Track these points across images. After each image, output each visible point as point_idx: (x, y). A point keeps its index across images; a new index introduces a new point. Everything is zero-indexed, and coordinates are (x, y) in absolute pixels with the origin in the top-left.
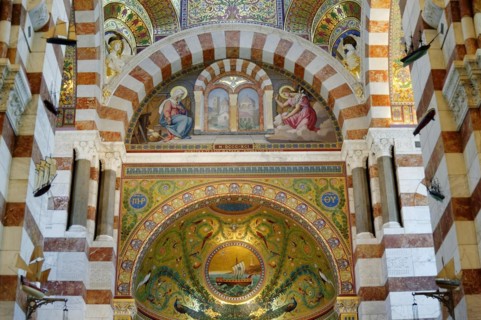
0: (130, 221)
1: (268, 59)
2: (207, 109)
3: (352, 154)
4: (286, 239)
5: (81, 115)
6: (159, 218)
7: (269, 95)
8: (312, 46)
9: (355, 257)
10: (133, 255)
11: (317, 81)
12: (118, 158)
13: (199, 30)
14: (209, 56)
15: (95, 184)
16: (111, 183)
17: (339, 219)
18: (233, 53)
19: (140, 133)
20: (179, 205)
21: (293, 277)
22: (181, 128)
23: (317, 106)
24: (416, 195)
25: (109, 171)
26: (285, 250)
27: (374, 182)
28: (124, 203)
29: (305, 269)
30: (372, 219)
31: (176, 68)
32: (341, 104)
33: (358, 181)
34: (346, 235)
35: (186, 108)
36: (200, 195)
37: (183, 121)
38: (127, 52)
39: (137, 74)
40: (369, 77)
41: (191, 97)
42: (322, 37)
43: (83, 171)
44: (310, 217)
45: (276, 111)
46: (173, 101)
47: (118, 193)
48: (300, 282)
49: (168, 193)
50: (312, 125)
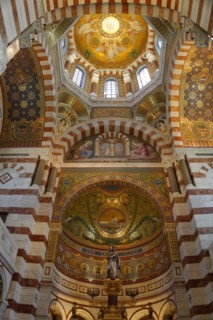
0: (62, 189)
1: (127, 131)
2: (100, 150)
3: (166, 162)
4: (137, 204)
5: (44, 143)
6: (76, 189)
7: (128, 143)
8: (145, 125)
10: (63, 204)
11: (149, 137)
12: (59, 164)
13: (98, 120)
14: (102, 128)
15: (47, 172)
16: (55, 173)
17: (163, 189)
18: (112, 128)
19: (69, 157)
20: (86, 183)
21: (140, 223)
22: (89, 155)
23: (149, 148)
24: (200, 173)
25: (55, 168)
26: (136, 210)
27: (178, 172)
28: (60, 182)
29: (147, 218)
30: (179, 188)
31: (88, 134)
32: (160, 144)
33: (171, 173)
34: (167, 196)
35: (92, 148)
36: (96, 180)
37: (90, 153)
38: (67, 126)
39: (71, 133)
40: (171, 130)
41: (94, 144)
42: (150, 120)
43: (41, 165)
44: (149, 189)
45: (131, 149)
46: (86, 145)
47: (58, 179)
48: (144, 225)
49: (81, 179)
50: (147, 154)
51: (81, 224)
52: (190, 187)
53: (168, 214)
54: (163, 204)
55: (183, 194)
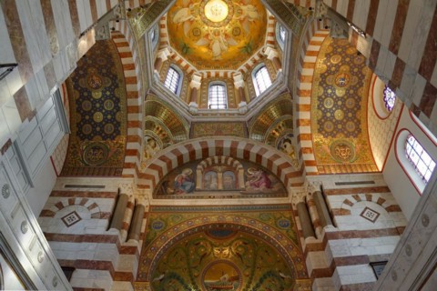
0: (151, 236)
1: (240, 155)
2: (204, 180)
3: (295, 196)
4: (255, 255)
5: (125, 171)
6: (171, 235)
7: (241, 172)
8: (266, 146)
9: (305, 255)
10: (153, 256)
11: (270, 162)
12: (147, 200)
13: (200, 139)
14: (205, 151)
15: (130, 212)
16: (141, 213)
17: (292, 234)
18: (220, 151)
19: (161, 191)
20: (185, 227)
21: (261, 281)
22: (188, 188)
23: (270, 177)
24: (342, 209)
25: (140, 206)
26: (255, 263)
27: (312, 210)
28: (149, 226)
29: (270, 274)
30: (314, 230)
31: (186, 159)
32: (285, 171)
33: (302, 211)
34: (297, 243)
36: (199, 222)
37: (189, 185)
38: (158, 148)
39: (163, 158)
40: (301, 152)
41: (194, 173)
42: (271, 139)
43: (122, 203)
44: (272, 234)
45: (246, 179)
46: (183, 175)
47: (145, 221)
48: (266, 283)
49: (177, 221)
50: (269, 185)
51: (178, 283)
52: (330, 229)
53: (300, 267)
54: (293, 254)
55: (320, 239)
